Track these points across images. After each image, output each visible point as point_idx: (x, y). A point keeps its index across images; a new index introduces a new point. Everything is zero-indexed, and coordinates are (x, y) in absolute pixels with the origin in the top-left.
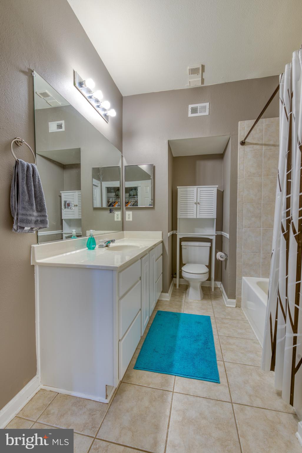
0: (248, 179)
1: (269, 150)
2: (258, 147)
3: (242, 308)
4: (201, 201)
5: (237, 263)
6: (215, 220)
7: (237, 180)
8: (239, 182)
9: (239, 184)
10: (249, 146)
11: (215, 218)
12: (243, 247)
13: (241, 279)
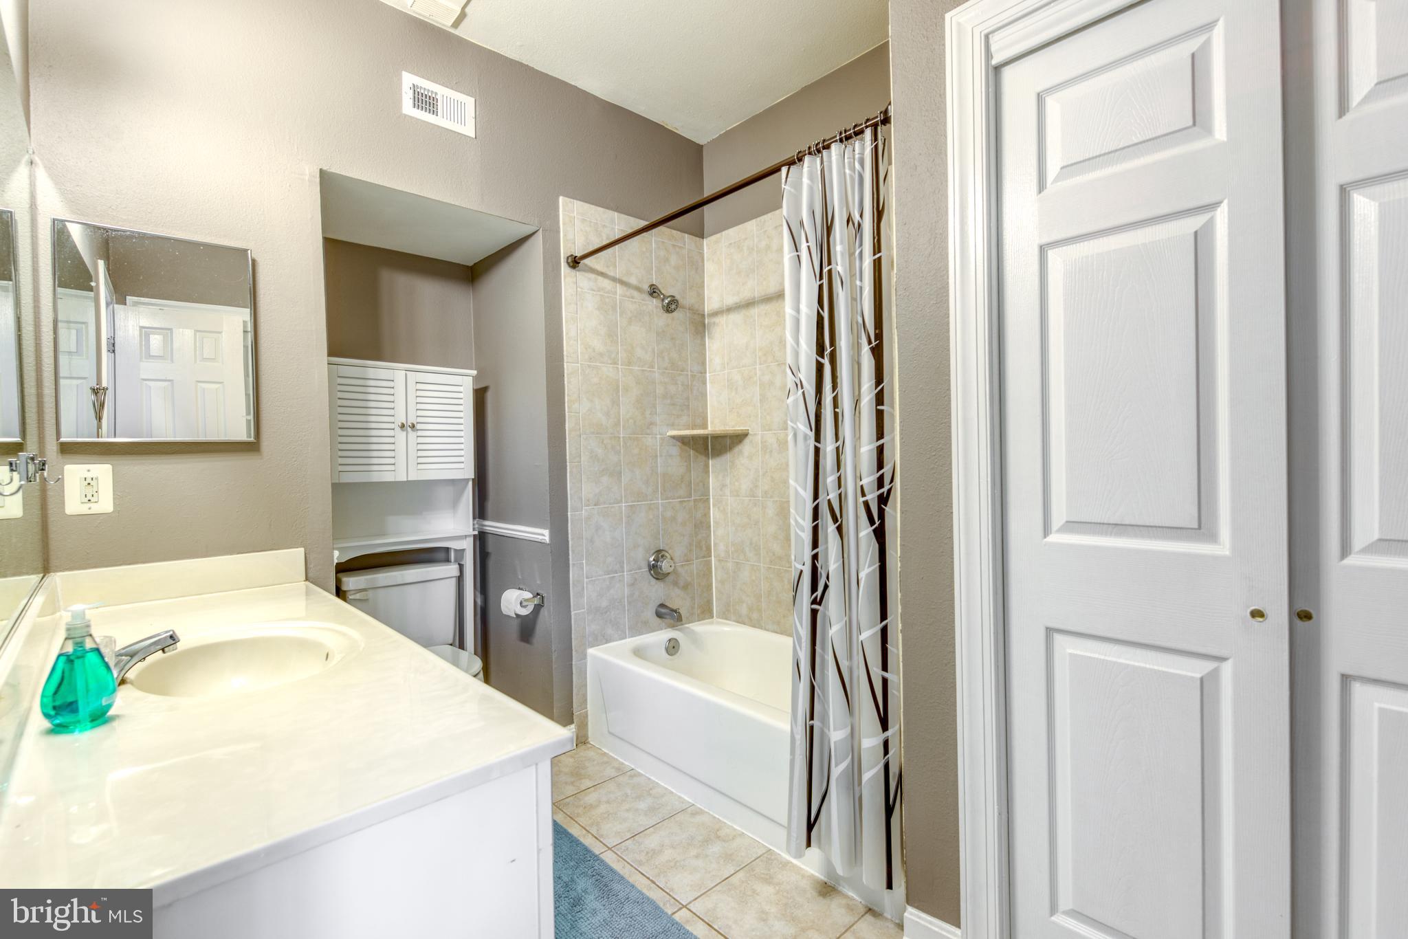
0: (589, 366)
1: (629, 297)
2: (606, 283)
3: (591, 743)
4: (420, 420)
5: (572, 613)
6: (470, 483)
7: (563, 365)
8: (568, 374)
9: (568, 379)
10: (586, 274)
11: (468, 480)
12: (584, 562)
13: (584, 656)
